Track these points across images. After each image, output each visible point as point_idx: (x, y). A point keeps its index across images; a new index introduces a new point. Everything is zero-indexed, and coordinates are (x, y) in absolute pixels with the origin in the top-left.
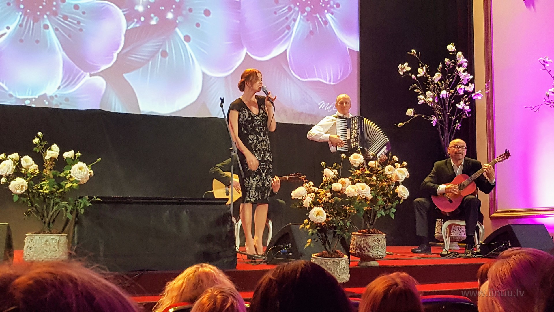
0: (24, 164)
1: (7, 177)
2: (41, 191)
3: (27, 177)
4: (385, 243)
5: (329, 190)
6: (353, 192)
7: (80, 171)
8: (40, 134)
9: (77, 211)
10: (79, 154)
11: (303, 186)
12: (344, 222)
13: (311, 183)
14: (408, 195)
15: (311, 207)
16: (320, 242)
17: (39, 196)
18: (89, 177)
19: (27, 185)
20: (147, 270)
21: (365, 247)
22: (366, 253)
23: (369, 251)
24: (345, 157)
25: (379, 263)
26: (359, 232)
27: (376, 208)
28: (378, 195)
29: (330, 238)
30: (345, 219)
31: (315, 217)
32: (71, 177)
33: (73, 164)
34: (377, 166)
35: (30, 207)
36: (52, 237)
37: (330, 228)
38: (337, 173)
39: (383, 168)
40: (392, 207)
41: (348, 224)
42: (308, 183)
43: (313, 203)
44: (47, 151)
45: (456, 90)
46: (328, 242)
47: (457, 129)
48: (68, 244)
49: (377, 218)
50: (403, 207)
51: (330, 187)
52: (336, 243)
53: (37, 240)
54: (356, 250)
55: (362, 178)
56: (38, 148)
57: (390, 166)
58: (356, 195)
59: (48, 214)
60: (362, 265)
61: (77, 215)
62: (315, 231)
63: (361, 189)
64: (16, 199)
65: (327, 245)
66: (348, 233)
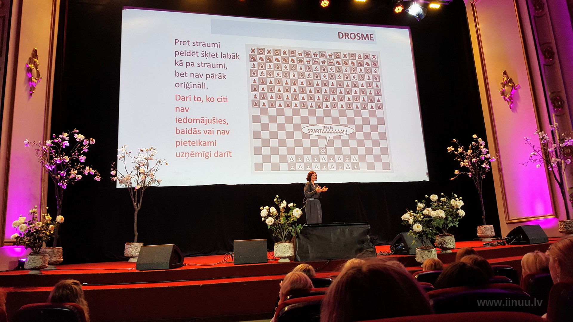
0: (271, 211)
1: (264, 217)
2: (280, 223)
3: (273, 217)
4: (454, 240)
5: (422, 214)
6: (435, 215)
7: (297, 212)
8: (277, 196)
9: (297, 232)
10: (295, 204)
11: (407, 213)
12: (432, 231)
13: (412, 211)
14: (465, 214)
15: (413, 223)
16: (420, 242)
17: (279, 226)
18: (301, 215)
19: (273, 221)
20: (333, 259)
21: (444, 243)
22: (445, 246)
23: (446, 245)
24: (427, 197)
25: (452, 251)
26: (440, 235)
27: (448, 222)
28: (448, 216)
29: (425, 238)
30: (432, 229)
31: (416, 229)
32: (293, 215)
33: (294, 209)
34: (445, 200)
35: (275, 231)
36: (287, 245)
37: (424, 234)
38: (424, 205)
39: (449, 201)
40: (456, 221)
41: (434, 232)
42: (410, 211)
43: (413, 221)
44: (281, 204)
45: (480, 157)
46: (424, 242)
47: (483, 178)
48: (294, 247)
49: (448, 227)
50: (463, 221)
51: (422, 213)
52: (428, 241)
53: (280, 246)
54: (439, 245)
55: (438, 207)
56: (277, 203)
57: (453, 200)
58: (437, 216)
59: (284, 234)
60: (443, 252)
61: (297, 233)
62: (417, 236)
63: (439, 213)
64: (269, 227)
65: (424, 243)
66: (434, 236)
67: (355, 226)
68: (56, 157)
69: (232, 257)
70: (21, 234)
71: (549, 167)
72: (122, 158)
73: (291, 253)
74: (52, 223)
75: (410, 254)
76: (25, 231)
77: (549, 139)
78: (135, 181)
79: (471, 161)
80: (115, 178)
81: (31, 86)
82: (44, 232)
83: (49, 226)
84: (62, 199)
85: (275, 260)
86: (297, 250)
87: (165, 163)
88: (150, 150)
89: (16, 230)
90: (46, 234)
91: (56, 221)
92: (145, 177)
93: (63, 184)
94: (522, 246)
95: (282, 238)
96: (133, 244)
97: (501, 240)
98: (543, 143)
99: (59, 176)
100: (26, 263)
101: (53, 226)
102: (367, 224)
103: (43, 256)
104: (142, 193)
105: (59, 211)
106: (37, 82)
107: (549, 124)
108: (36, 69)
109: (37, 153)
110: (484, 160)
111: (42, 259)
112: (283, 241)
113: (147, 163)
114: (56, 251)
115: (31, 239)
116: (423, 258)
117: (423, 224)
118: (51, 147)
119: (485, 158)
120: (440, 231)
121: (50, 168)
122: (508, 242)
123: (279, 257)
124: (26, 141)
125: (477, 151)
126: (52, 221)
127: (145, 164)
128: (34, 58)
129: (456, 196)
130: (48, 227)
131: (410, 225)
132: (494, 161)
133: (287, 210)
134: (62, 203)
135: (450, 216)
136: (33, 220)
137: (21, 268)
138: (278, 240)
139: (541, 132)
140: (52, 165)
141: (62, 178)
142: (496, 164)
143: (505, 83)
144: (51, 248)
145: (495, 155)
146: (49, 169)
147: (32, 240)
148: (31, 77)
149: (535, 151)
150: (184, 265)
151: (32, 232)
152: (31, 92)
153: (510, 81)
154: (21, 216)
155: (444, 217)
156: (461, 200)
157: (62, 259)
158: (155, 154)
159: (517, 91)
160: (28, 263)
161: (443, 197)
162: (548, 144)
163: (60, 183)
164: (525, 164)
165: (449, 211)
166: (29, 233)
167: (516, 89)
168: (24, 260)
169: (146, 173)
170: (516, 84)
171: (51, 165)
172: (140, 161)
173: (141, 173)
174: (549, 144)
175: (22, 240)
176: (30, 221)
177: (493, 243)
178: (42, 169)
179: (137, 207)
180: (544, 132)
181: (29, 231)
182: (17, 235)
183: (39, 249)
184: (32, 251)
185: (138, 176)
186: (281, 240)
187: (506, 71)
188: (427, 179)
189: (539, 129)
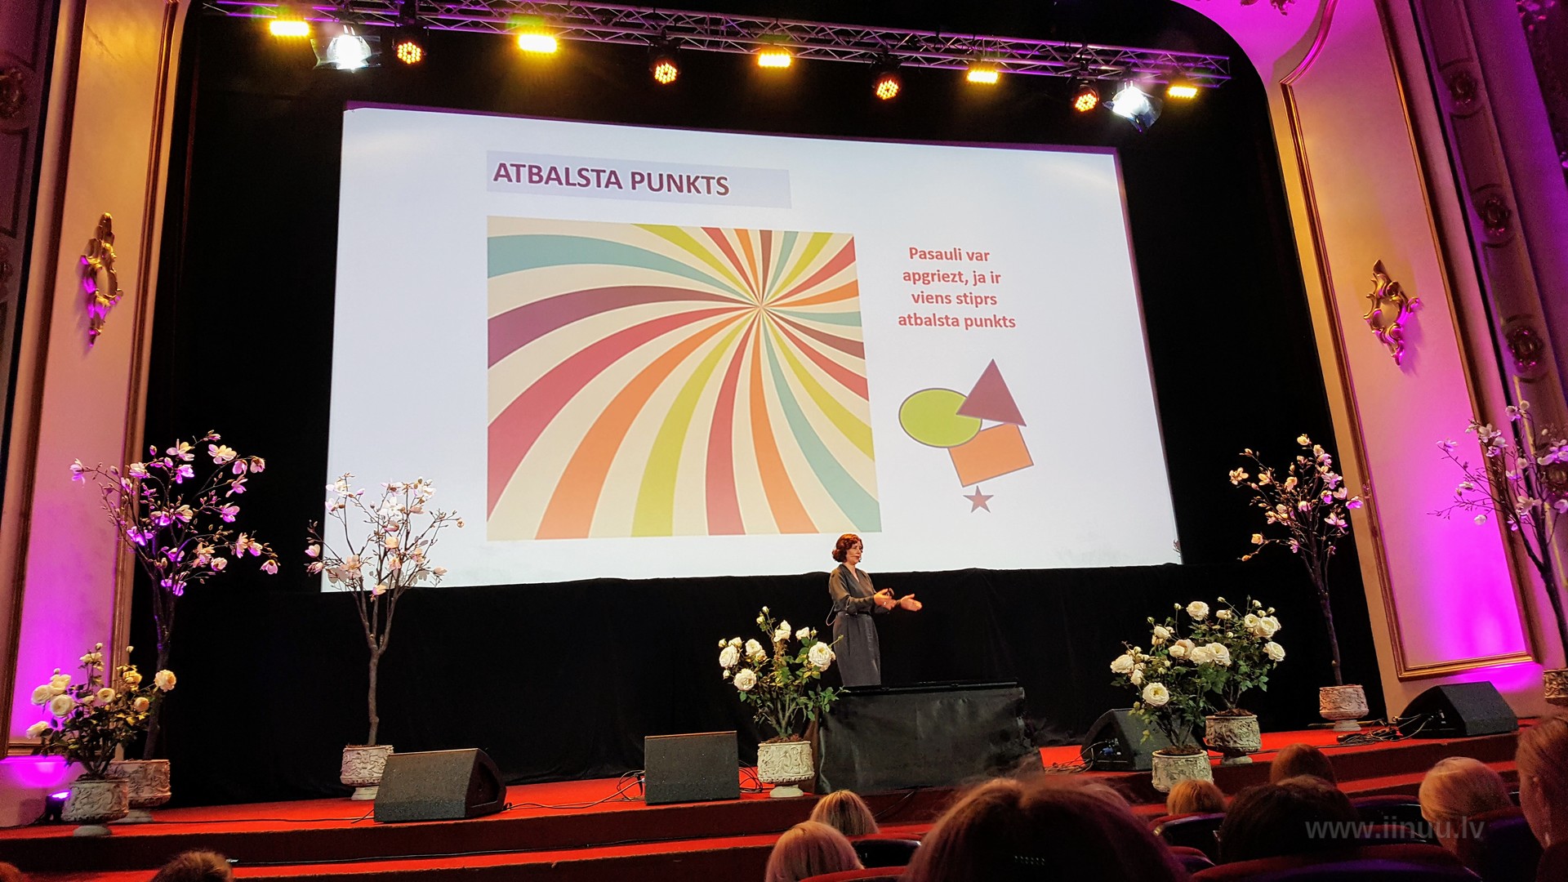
0: (749, 651)
1: (730, 669)
2: (773, 684)
3: (755, 667)
4: (1257, 728)
5: (1165, 657)
6: (1203, 658)
7: (820, 654)
8: (765, 609)
9: (820, 709)
10: (815, 632)
11: (1126, 654)
12: (1195, 702)
13: (1138, 649)
14: (1284, 654)
15: (1142, 682)
16: (1163, 733)
17: (770, 693)
19: (756, 678)
20: (925, 787)
21: (1229, 736)
22: (1232, 744)
23: (1235, 742)
24: (1180, 607)
25: (1254, 759)
26: (1217, 715)
27: (1238, 678)
28: (1238, 660)
29: (1176, 725)
30: (1196, 698)
31: (1153, 697)
32: (809, 662)
33: (812, 645)
34: (1230, 616)
35: (761, 707)
36: (793, 746)
37: (1175, 711)
38: (1172, 631)
39: (1239, 619)
40: (1261, 674)
41: (1201, 705)
42: (1132, 649)
43: (1144, 677)
44: (776, 630)
45: (1320, 498)
46: (1175, 732)
47: (1331, 554)
48: (813, 754)
49: (1240, 692)
50: (1279, 673)
51: (1166, 652)
52: (1185, 733)
53: (773, 751)
54: (1216, 741)
55: (1211, 635)
56: (764, 628)
57: (1251, 615)
58: (1208, 661)
59: (784, 716)
60: (1227, 763)
61: (821, 714)
62: (1154, 718)
63: (1215, 652)
64: (743, 697)
65: (1173, 737)
66: (1203, 718)
67: (982, 693)
68: (156, 510)
69: (641, 783)
70: (54, 723)
71: (1509, 522)
72: (339, 509)
73: (806, 772)
74: (142, 692)
75: (1137, 769)
76: (66, 714)
77: (1506, 445)
78: (371, 574)
79: (1295, 508)
80: (319, 565)
81: (92, 317)
82: (121, 715)
83: (134, 701)
84: (171, 623)
85: (761, 792)
86: (823, 761)
87: (456, 522)
88: (416, 487)
89: (41, 712)
90: (126, 723)
91: (155, 686)
92: (401, 561)
93: (175, 582)
94: (1444, 742)
95: (781, 727)
96: (364, 750)
97: (1386, 726)
98: (1491, 456)
99: (164, 559)
100: (66, 804)
101: (144, 699)
102: (1017, 686)
103: (114, 785)
104: (393, 605)
105: (162, 658)
106: (108, 304)
107: (1505, 405)
108: (109, 268)
109: (105, 498)
110: (1332, 505)
111: (113, 794)
112: (783, 735)
113: (406, 522)
114: (151, 769)
115: (84, 737)
116: (1172, 778)
117: (1172, 684)
118: (143, 480)
119: (1334, 500)
120: (1217, 702)
121: (139, 539)
122: (1407, 731)
123: (772, 783)
124: (77, 465)
125: (1311, 482)
126: (142, 685)
127: (401, 526)
128: (103, 242)
129: (1258, 603)
130: (133, 704)
131: (1136, 686)
132: (1358, 507)
133: (794, 647)
134: (171, 635)
135: (1245, 662)
136: (89, 685)
137: (52, 818)
138: (770, 735)
139: (1485, 426)
140: (146, 531)
141: (171, 568)
142: (1364, 514)
143: (1382, 294)
144: (139, 761)
145: (1360, 491)
146: (138, 543)
147: (86, 739)
148: (94, 292)
149: (1470, 478)
150: (505, 808)
151: (86, 716)
152: (93, 333)
153: (1395, 289)
154: (56, 673)
155: (1229, 663)
156: (1274, 614)
157: (169, 793)
158: (430, 496)
159: (1415, 315)
160: (74, 804)
161: (1225, 607)
162: (1503, 458)
163: (166, 580)
164: (1442, 516)
165: (1242, 646)
166: (78, 720)
167: (1411, 311)
168: (62, 795)
169: (402, 551)
170: (1411, 298)
171: (143, 530)
172: (387, 518)
173: (389, 549)
174: (1509, 460)
175: (59, 739)
176: (81, 687)
177: (1365, 735)
178: (118, 543)
179: (378, 645)
180: (1493, 428)
181: (79, 714)
182: (43, 725)
183: (104, 763)
184: (85, 772)
185: (380, 556)
186: (777, 734)
187: (1382, 261)
188: (1176, 559)
189: (1478, 416)
